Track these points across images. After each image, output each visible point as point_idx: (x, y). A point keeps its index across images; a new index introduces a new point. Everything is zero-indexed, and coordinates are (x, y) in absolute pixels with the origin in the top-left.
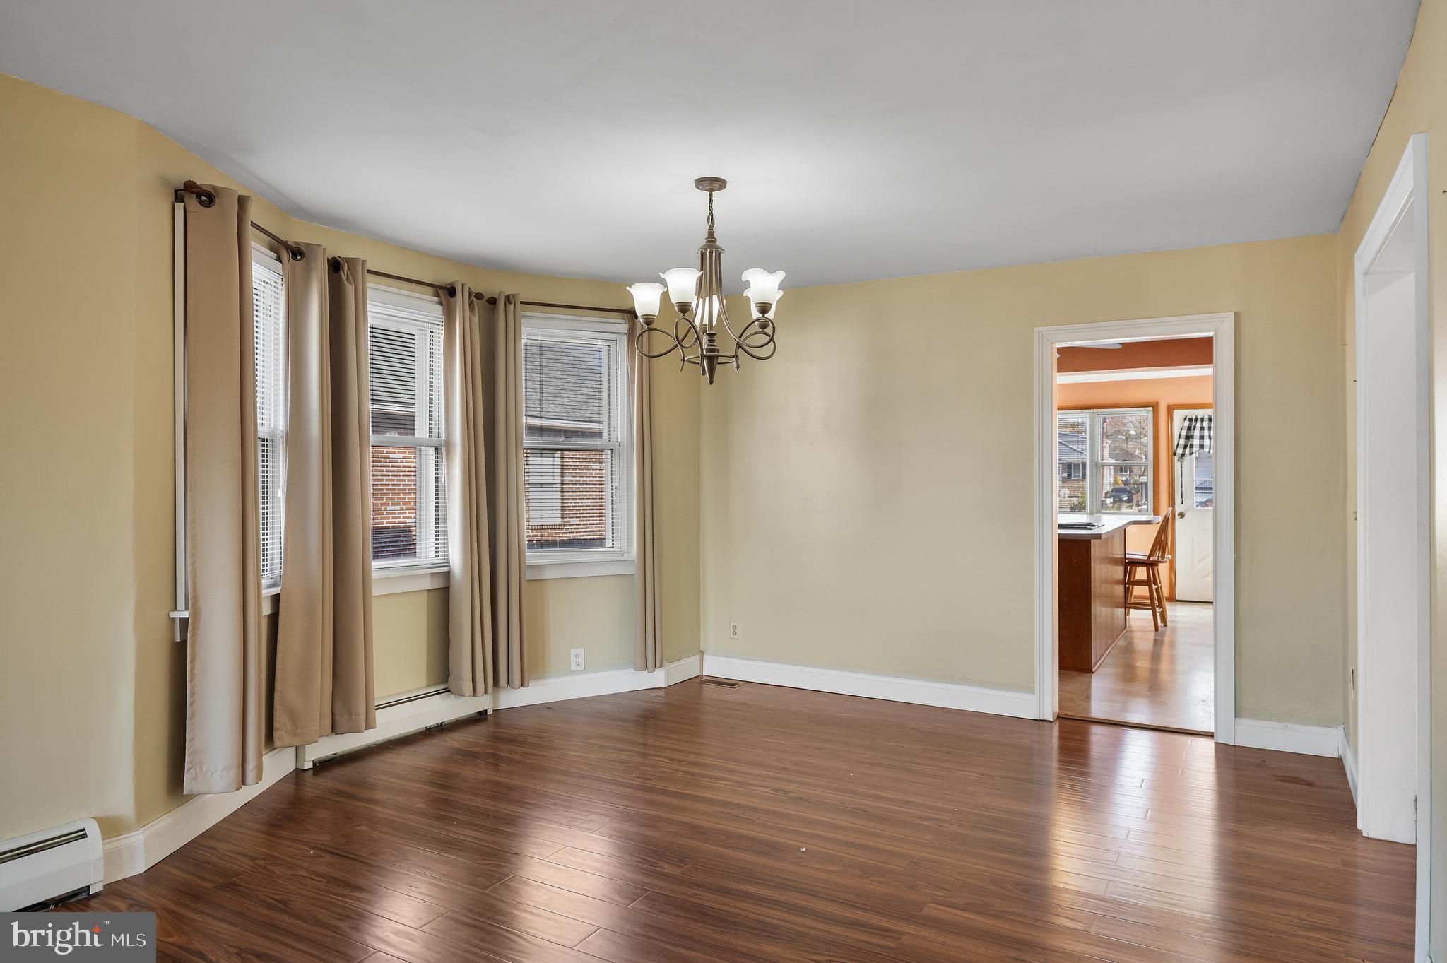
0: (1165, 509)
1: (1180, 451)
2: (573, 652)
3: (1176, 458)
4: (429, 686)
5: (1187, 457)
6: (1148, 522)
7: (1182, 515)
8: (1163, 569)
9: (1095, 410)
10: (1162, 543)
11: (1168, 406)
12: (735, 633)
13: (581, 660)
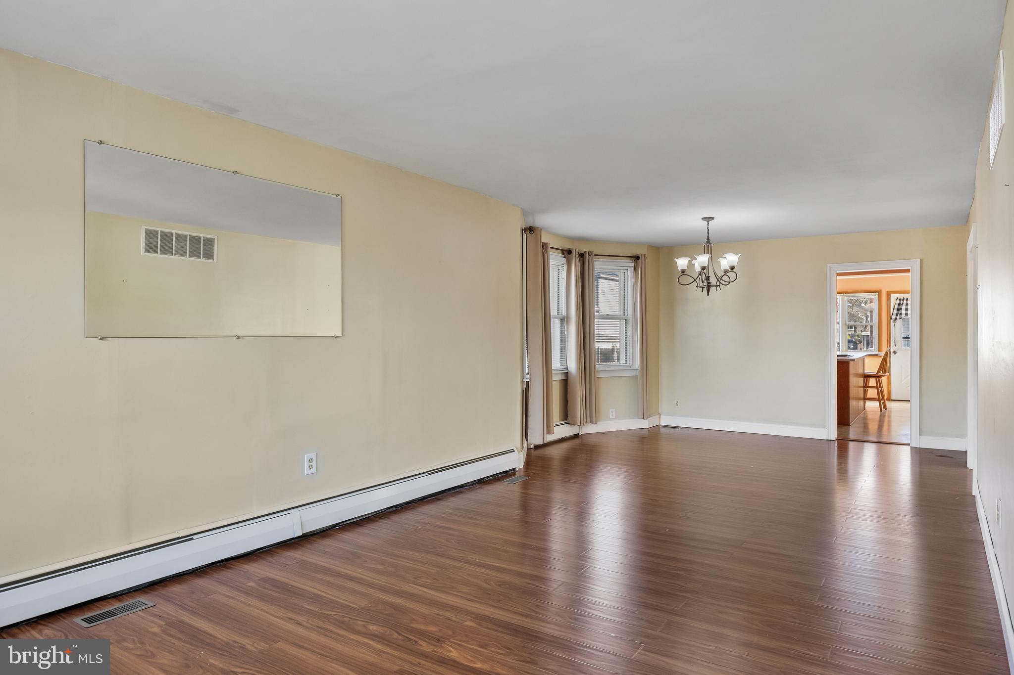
0: (885, 349)
1: (894, 317)
2: (611, 410)
3: (892, 321)
4: (560, 421)
5: (898, 321)
6: (876, 355)
7: (895, 353)
8: (884, 380)
9: (845, 294)
10: (884, 366)
11: (887, 292)
12: (677, 405)
13: (614, 414)
